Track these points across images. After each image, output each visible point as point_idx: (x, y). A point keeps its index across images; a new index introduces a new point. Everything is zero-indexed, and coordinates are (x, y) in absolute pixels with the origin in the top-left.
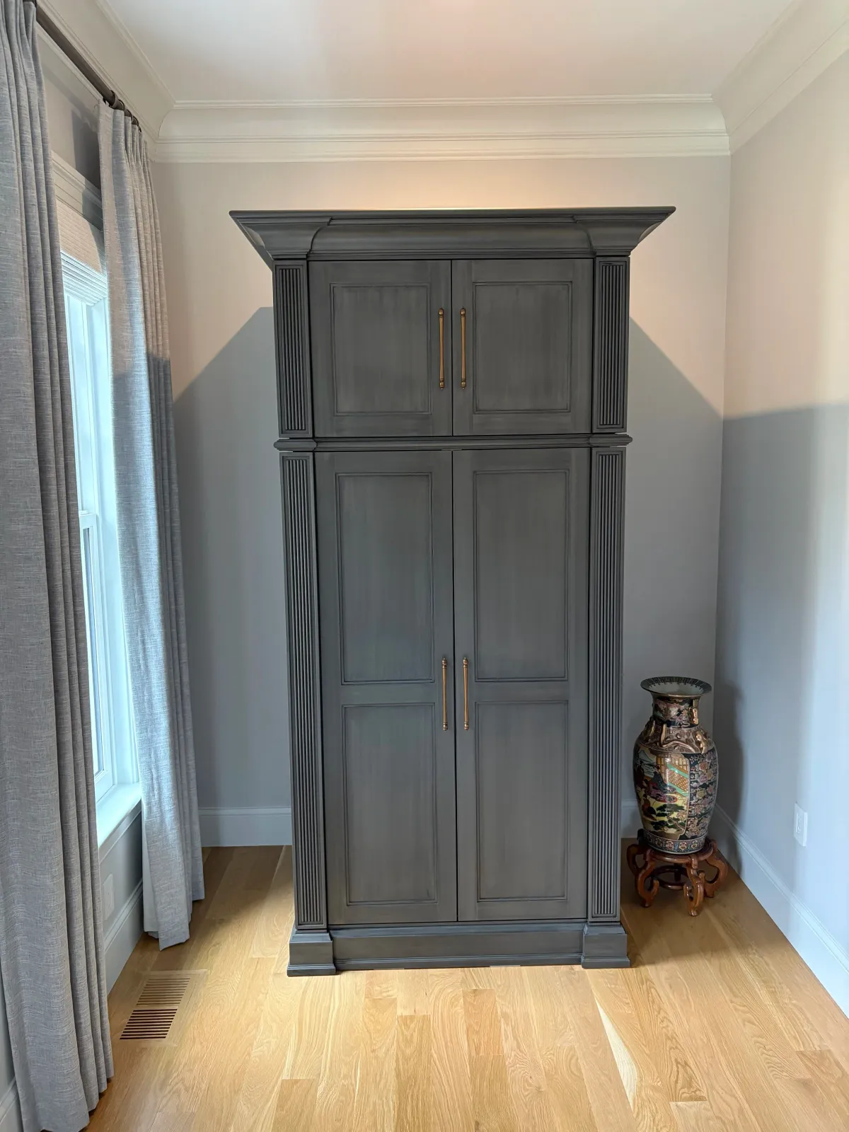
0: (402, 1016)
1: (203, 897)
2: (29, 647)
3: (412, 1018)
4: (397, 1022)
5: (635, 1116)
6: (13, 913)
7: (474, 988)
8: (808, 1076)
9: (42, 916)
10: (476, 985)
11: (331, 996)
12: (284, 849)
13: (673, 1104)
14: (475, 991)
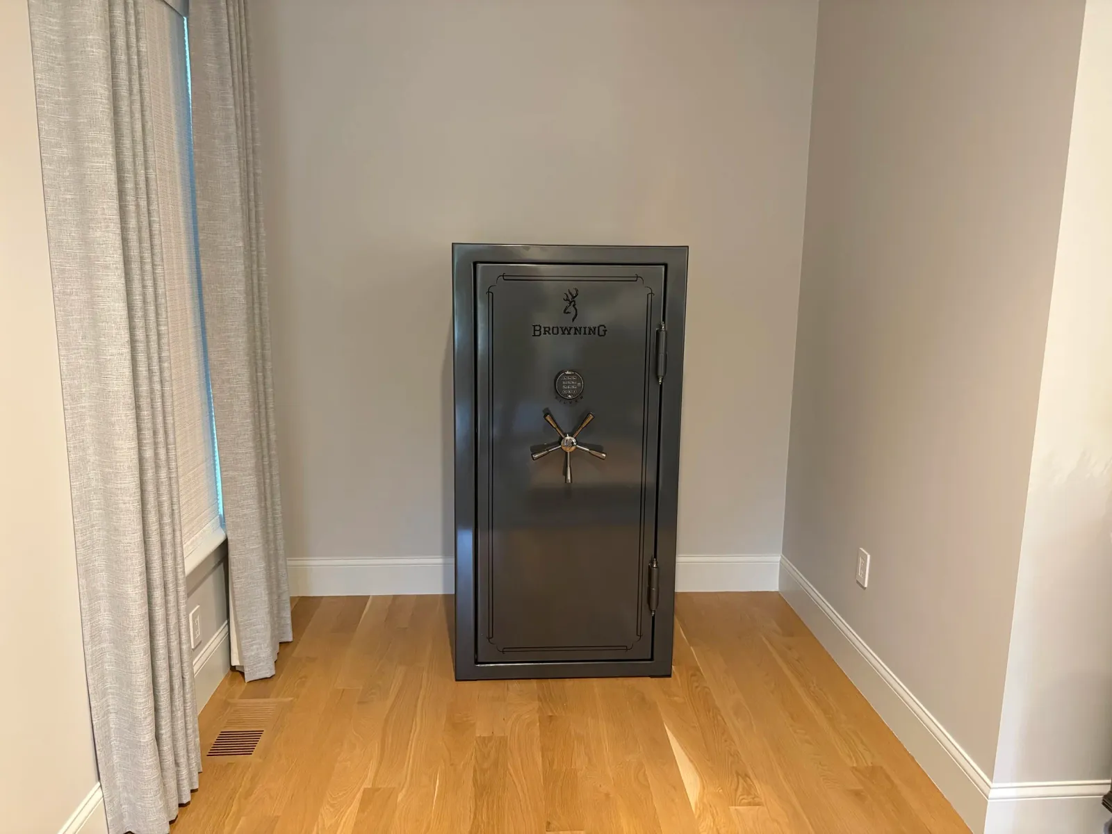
0: (480, 737)
1: (290, 639)
2: (109, 357)
3: (490, 739)
4: (475, 742)
5: (696, 817)
6: (99, 620)
7: (550, 714)
8: (860, 787)
9: (125, 624)
10: (552, 711)
11: (413, 721)
12: (371, 597)
13: (732, 808)
14: (551, 716)
